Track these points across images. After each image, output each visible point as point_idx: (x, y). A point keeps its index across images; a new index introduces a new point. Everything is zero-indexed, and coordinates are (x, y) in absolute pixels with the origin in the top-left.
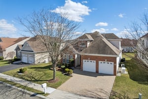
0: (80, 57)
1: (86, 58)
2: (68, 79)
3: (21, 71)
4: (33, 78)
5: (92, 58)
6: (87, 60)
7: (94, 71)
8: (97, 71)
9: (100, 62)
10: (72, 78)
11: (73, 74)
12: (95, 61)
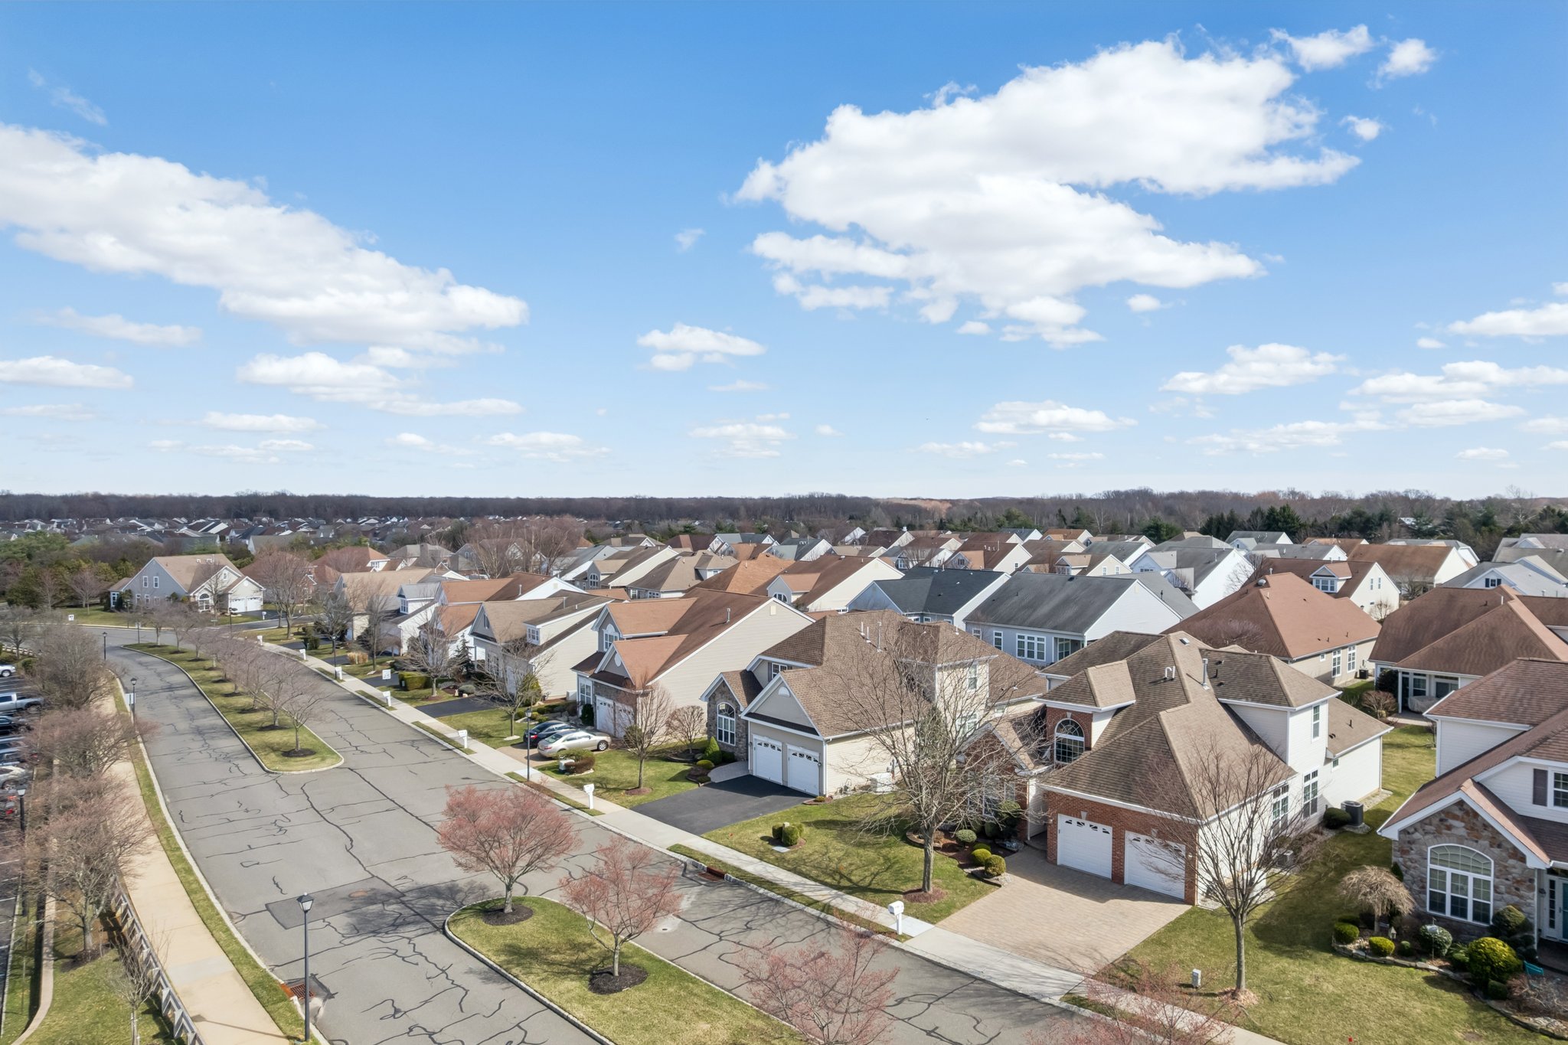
0: (1048, 800)
1: (1073, 807)
2: (981, 893)
3: (781, 837)
4: (842, 876)
5: (1099, 815)
6: (1075, 820)
7: (1105, 870)
8: (1118, 876)
9: (1130, 836)
10: (997, 893)
11: (1007, 878)
12: (1109, 829)
